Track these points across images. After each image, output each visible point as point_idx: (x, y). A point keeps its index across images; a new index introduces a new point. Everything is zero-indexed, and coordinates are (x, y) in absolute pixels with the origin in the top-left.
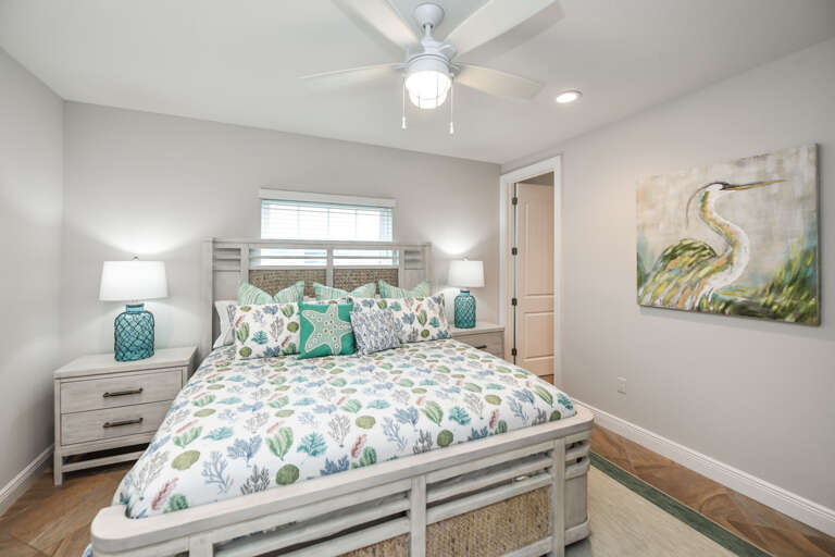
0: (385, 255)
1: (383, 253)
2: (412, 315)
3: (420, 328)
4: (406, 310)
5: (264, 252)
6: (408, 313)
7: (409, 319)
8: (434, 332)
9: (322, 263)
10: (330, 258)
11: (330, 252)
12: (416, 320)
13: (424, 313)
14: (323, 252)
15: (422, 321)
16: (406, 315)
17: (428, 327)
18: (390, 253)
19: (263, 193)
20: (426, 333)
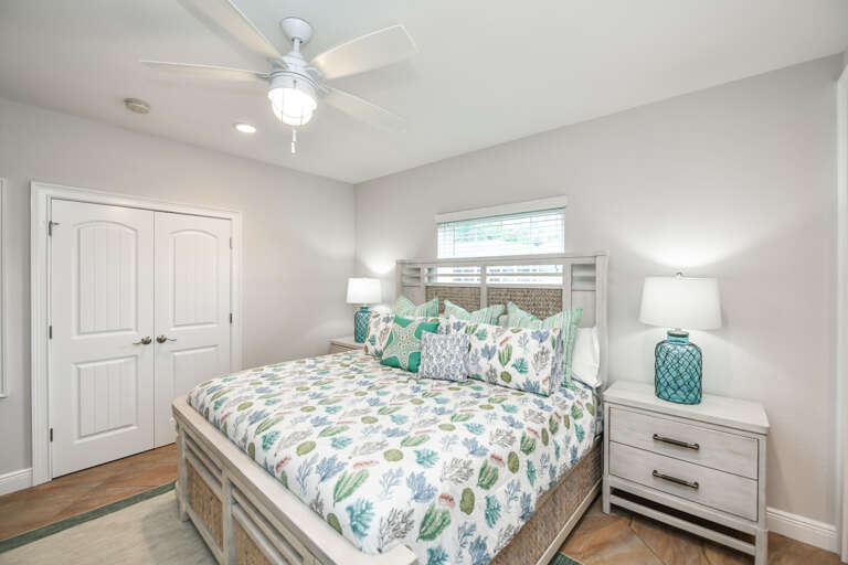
0: (554, 271)
1: (550, 268)
2: (494, 348)
3: (500, 369)
4: (489, 341)
5: (440, 270)
6: (490, 345)
7: (488, 353)
8: (519, 379)
9: (476, 281)
10: (483, 275)
11: (484, 269)
12: (496, 356)
13: (509, 349)
14: (476, 270)
15: (504, 360)
16: (487, 347)
17: (509, 368)
18: (560, 267)
19: (439, 218)
20: (507, 377)
